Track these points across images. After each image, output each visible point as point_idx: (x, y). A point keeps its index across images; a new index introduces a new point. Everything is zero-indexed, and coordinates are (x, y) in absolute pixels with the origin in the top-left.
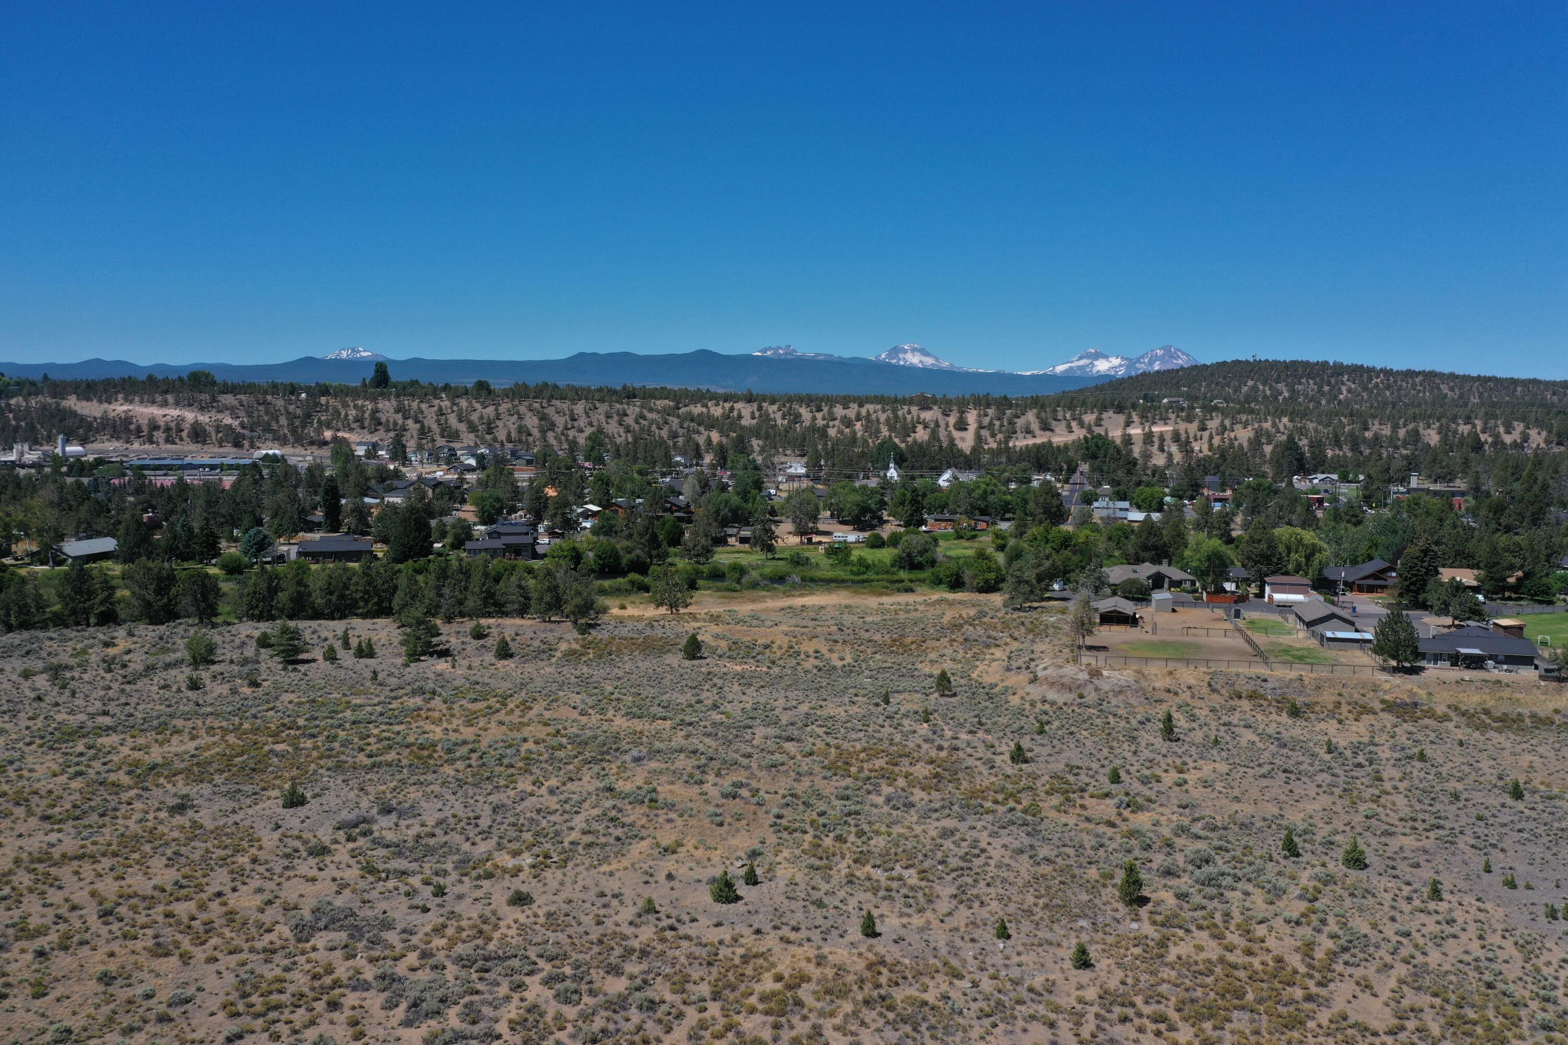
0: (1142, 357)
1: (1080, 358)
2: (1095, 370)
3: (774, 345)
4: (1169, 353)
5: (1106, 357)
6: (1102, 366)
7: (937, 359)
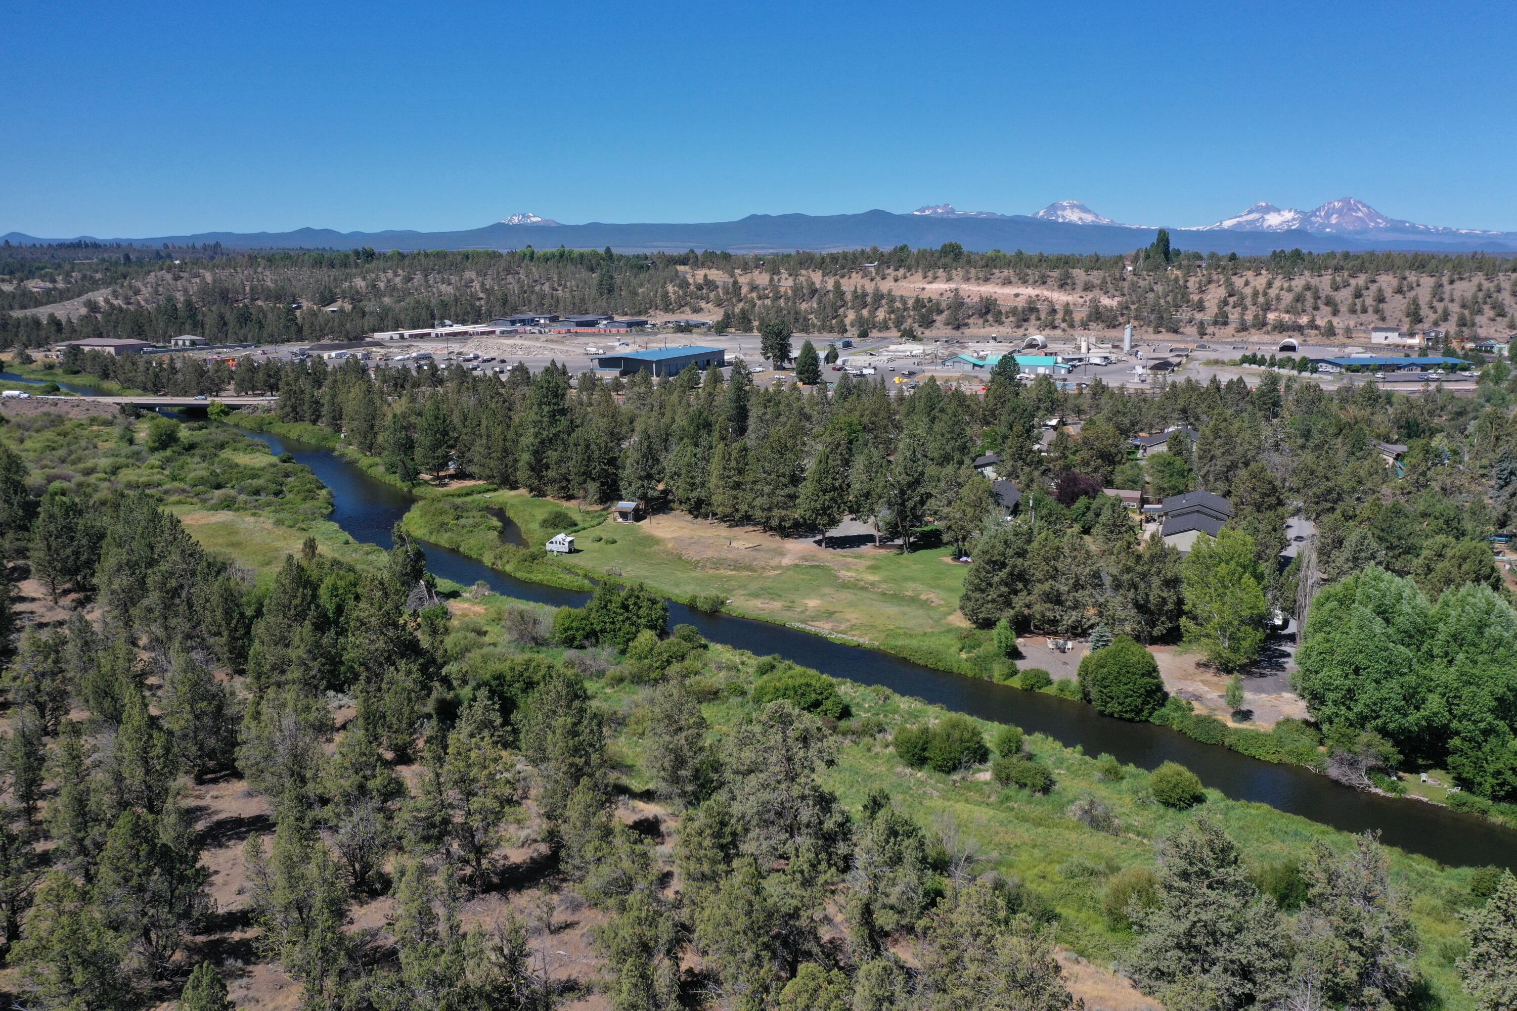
0: (1319, 210)
1: (1250, 212)
2: (1266, 225)
3: (932, 204)
4: (1348, 207)
5: (1278, 211)
6: (1273, 220)
7: (1097, 216)
